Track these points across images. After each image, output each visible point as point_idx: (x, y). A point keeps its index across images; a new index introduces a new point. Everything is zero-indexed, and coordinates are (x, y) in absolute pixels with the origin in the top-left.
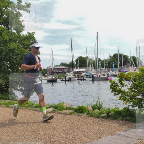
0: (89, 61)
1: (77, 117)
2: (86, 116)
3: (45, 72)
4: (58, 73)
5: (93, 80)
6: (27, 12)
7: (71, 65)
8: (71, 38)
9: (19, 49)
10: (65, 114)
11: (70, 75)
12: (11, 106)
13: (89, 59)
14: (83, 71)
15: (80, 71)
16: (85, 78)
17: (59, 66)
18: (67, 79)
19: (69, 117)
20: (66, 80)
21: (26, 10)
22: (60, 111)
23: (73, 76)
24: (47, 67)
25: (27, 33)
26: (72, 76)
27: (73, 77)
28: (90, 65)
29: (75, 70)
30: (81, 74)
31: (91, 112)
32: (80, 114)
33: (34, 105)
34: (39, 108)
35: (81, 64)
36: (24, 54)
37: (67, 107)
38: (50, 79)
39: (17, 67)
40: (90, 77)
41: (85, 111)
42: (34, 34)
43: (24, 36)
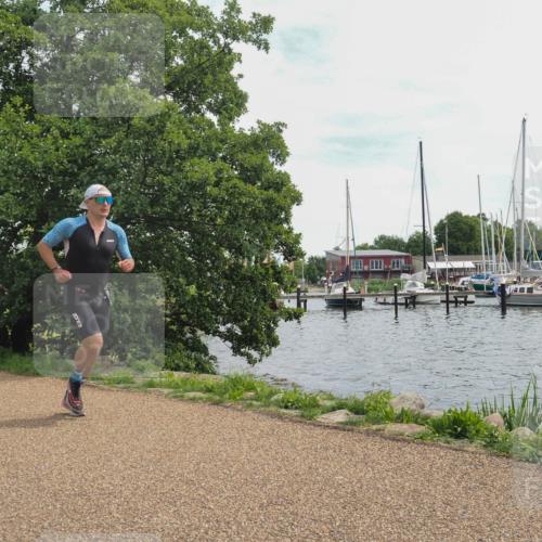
0: (489, 231)
1: (443, 455)
2: (483, 451)
3: (317, 271)
4: (365, 274)
5: (504, 307)
6: (259, 48)
7: (419, 247)
8: (421, 143)
9: (224, 183)
10: (396, 438)
11: (415, 283)
12: (191, 394)
13: (489, 223)
14: (463, 269)
15: (451, 270)
16: (471, 297)
17: (372, 248)
18: (401, 300)
19: (412, 453)
20: (396, 304)
21: (255, 42)
22: (375, 427)
23: (426, 286)
24: (327, 253)
25: (256, 126)
26: (420, 288)
27: (427, 291)
28: (490, 247)
29: (431, 265)
30: (456, 279)
31: (500, 439)
32: (457, 443)
33: (275, 397)
34: (296, 408)
35: (457, 240)
36: (240, 203)
37: (403, 410)
38: (335, 295)
39: (218, 249)
40: (492, 295)
41: (478, 431)
42: (284, 129)
43: (245, 135)
